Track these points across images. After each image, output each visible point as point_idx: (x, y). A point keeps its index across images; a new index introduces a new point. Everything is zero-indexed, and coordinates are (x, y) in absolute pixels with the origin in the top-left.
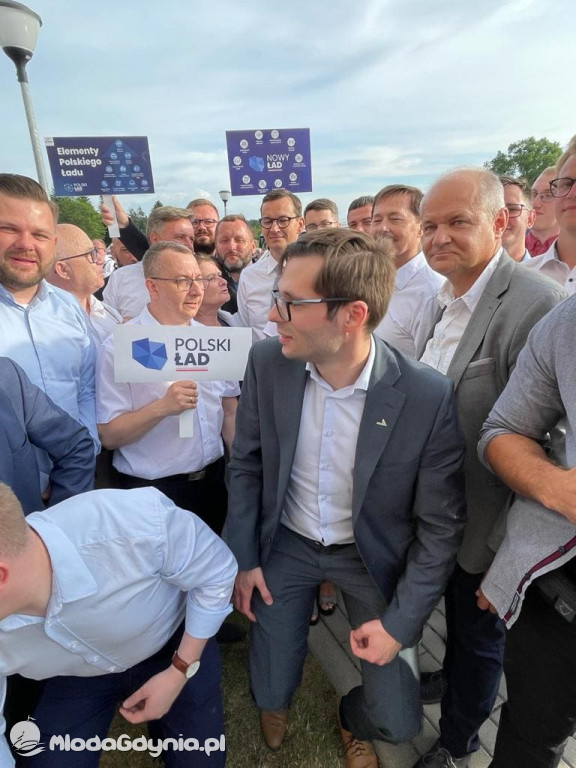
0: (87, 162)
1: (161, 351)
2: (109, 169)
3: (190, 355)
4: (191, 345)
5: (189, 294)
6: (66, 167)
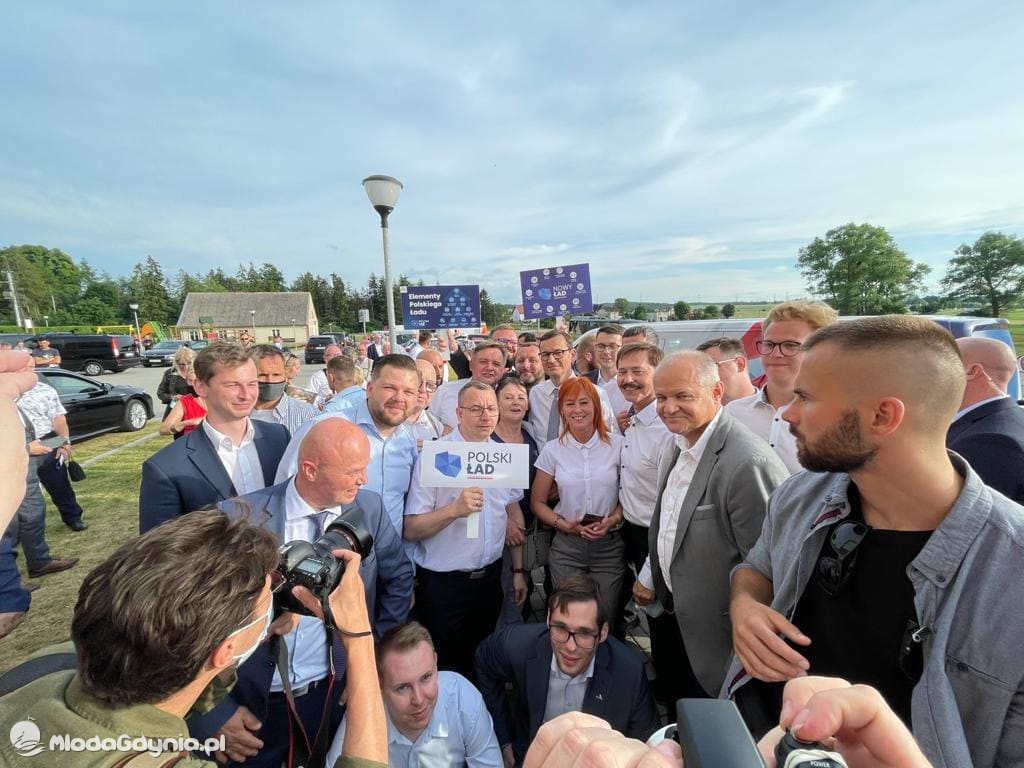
0: (431, 304)
1: (457, 462)
2: (447, 310)
3: (479, 466)
4: (481, 457)
5: (480, 419)
6: (414, 308)
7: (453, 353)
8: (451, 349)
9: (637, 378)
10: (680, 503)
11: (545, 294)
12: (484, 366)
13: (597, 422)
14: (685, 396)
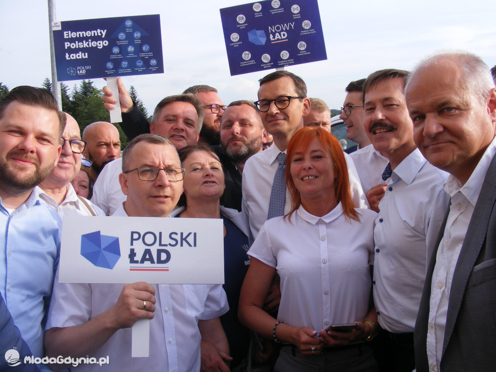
0: (94, 44)
2: (116, 50)
3: (148, 252)
4: (149, 239)
5: (154, 186)
6: (71, 51)
7: (125, 110)
8: (122, 105)
9: (390, 114)
12: (172, 125)
14: (450, 109)
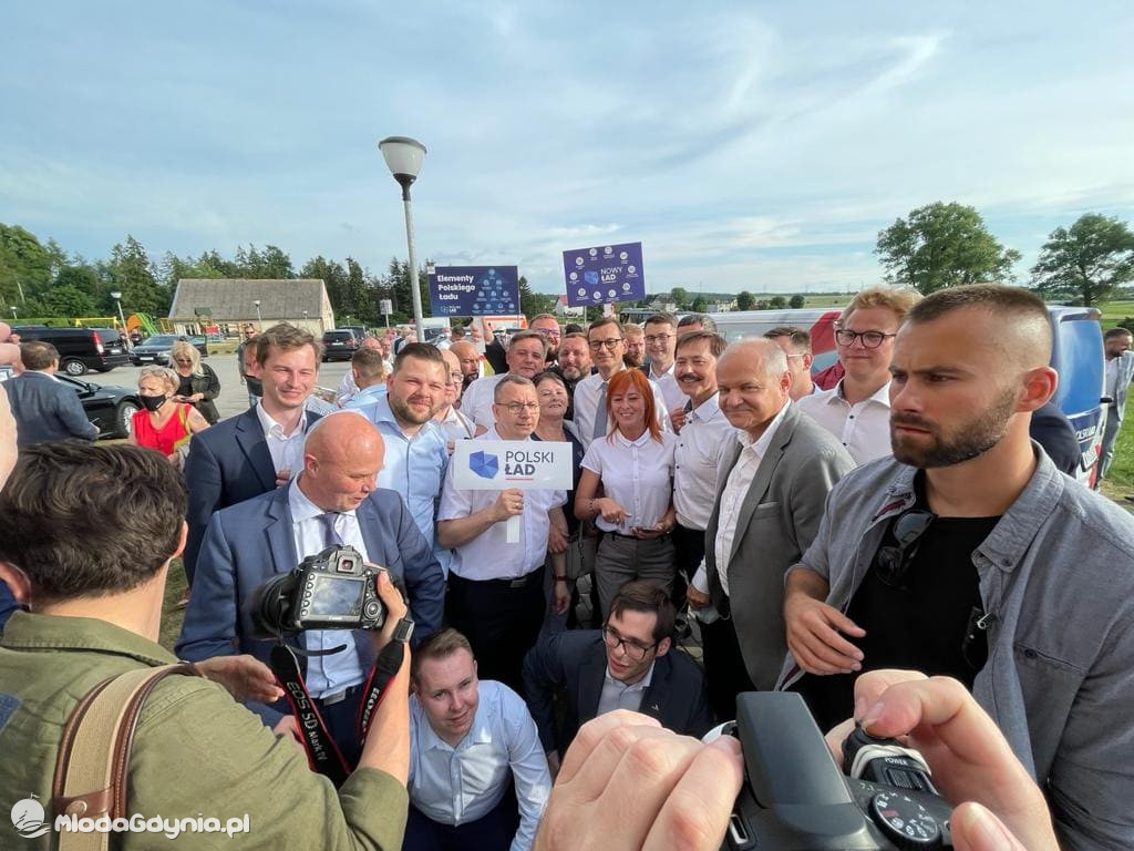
1: (494, 463)
2: (481, 294)
3: (518, 466)
4: (520, 457)
5: (520, 417)
7: (488, 343)
8: (486, 339)
9: (697, 368)
10: (741, 502)
11: (592, 278)
12: (522, 358)
13: (649, 419)
14: (750, 388)
